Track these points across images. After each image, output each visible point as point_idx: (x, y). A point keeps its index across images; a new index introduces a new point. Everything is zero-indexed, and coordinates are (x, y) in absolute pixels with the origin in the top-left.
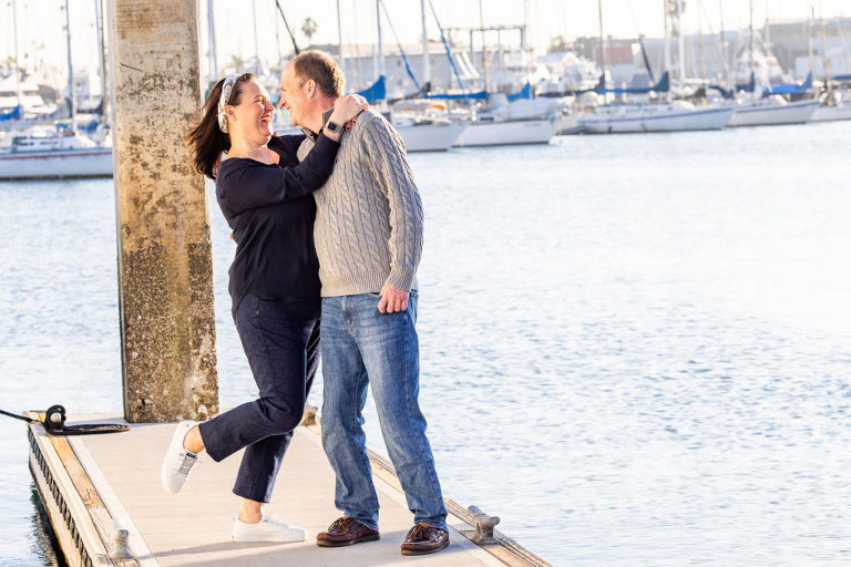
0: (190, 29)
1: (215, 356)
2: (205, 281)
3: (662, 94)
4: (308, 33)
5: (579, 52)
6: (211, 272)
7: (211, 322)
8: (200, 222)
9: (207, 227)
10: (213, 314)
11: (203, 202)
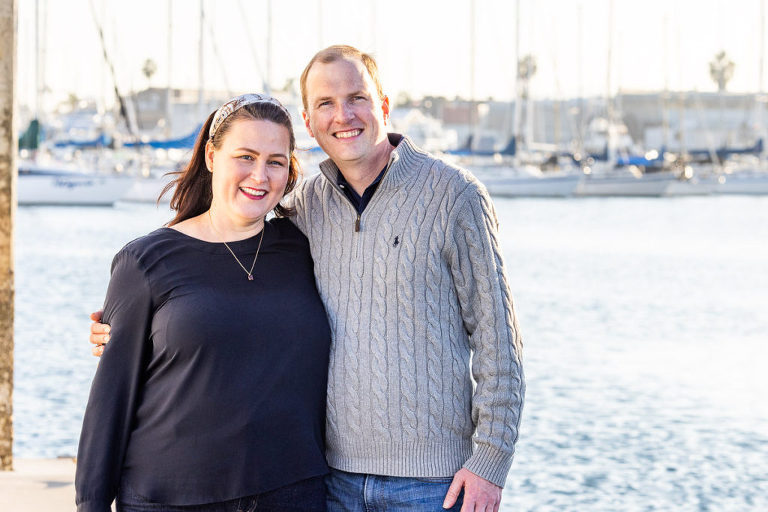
0: (6, 68)
1: (11, 407)
2: (6, 328)
3: (508, 158)
4: (148, 73)
5: (425, 110)
6: (12, 319)
7: (10, 371)
8: (5, 267)
9: (11, 273)
10: (12, 363)
11: (8, 246)
